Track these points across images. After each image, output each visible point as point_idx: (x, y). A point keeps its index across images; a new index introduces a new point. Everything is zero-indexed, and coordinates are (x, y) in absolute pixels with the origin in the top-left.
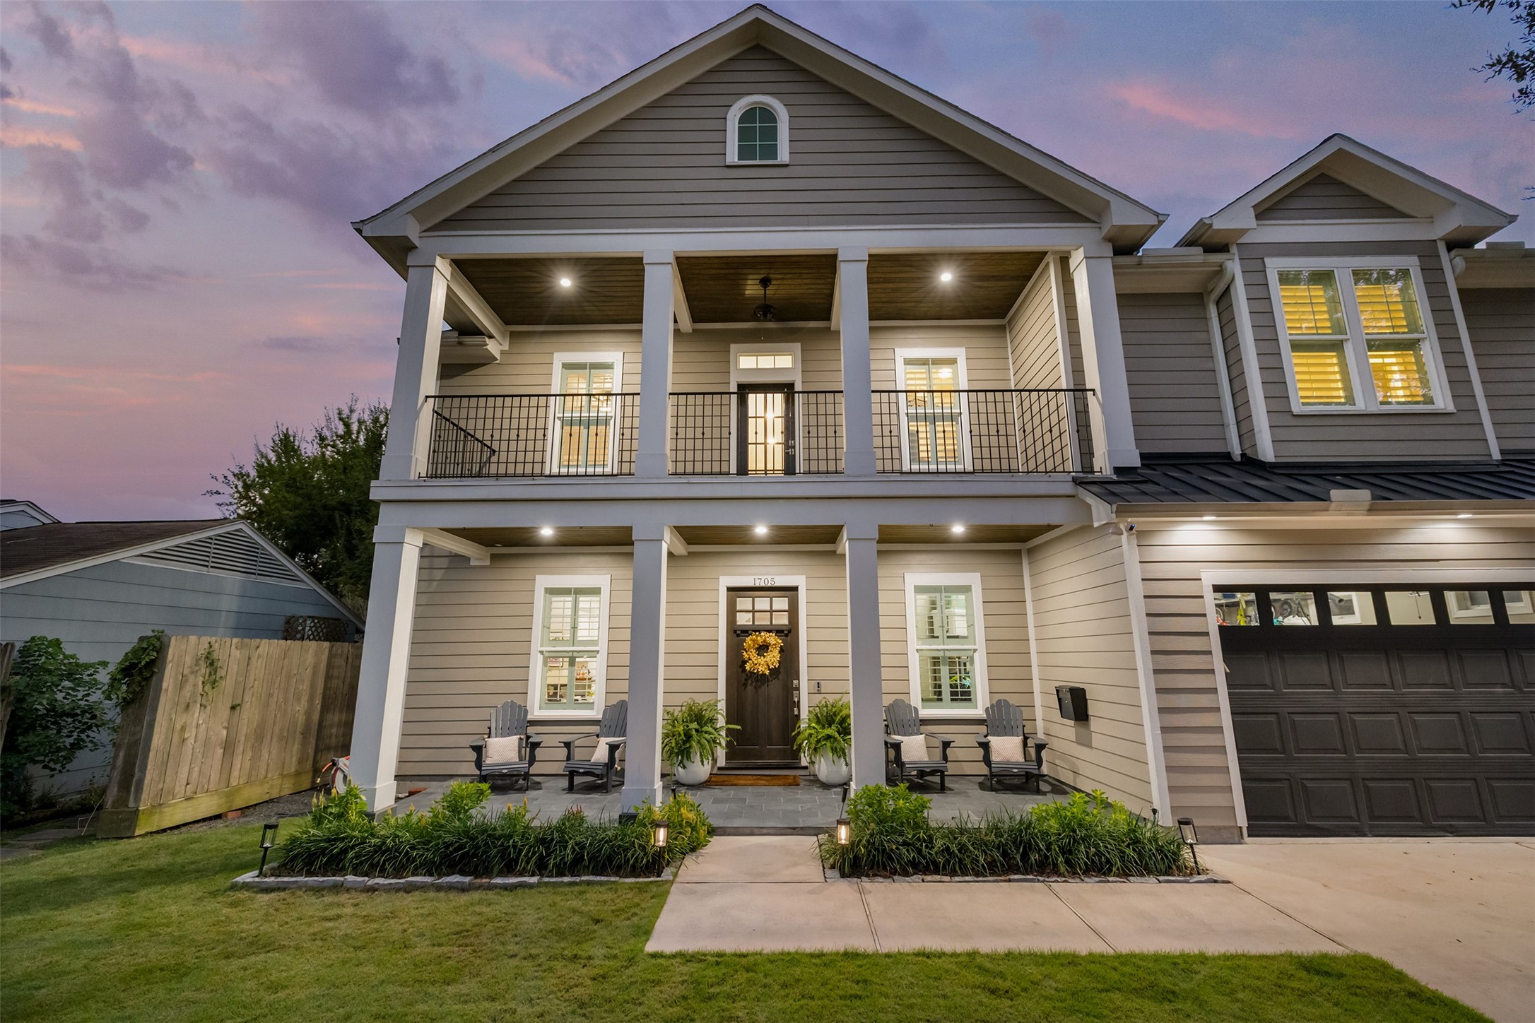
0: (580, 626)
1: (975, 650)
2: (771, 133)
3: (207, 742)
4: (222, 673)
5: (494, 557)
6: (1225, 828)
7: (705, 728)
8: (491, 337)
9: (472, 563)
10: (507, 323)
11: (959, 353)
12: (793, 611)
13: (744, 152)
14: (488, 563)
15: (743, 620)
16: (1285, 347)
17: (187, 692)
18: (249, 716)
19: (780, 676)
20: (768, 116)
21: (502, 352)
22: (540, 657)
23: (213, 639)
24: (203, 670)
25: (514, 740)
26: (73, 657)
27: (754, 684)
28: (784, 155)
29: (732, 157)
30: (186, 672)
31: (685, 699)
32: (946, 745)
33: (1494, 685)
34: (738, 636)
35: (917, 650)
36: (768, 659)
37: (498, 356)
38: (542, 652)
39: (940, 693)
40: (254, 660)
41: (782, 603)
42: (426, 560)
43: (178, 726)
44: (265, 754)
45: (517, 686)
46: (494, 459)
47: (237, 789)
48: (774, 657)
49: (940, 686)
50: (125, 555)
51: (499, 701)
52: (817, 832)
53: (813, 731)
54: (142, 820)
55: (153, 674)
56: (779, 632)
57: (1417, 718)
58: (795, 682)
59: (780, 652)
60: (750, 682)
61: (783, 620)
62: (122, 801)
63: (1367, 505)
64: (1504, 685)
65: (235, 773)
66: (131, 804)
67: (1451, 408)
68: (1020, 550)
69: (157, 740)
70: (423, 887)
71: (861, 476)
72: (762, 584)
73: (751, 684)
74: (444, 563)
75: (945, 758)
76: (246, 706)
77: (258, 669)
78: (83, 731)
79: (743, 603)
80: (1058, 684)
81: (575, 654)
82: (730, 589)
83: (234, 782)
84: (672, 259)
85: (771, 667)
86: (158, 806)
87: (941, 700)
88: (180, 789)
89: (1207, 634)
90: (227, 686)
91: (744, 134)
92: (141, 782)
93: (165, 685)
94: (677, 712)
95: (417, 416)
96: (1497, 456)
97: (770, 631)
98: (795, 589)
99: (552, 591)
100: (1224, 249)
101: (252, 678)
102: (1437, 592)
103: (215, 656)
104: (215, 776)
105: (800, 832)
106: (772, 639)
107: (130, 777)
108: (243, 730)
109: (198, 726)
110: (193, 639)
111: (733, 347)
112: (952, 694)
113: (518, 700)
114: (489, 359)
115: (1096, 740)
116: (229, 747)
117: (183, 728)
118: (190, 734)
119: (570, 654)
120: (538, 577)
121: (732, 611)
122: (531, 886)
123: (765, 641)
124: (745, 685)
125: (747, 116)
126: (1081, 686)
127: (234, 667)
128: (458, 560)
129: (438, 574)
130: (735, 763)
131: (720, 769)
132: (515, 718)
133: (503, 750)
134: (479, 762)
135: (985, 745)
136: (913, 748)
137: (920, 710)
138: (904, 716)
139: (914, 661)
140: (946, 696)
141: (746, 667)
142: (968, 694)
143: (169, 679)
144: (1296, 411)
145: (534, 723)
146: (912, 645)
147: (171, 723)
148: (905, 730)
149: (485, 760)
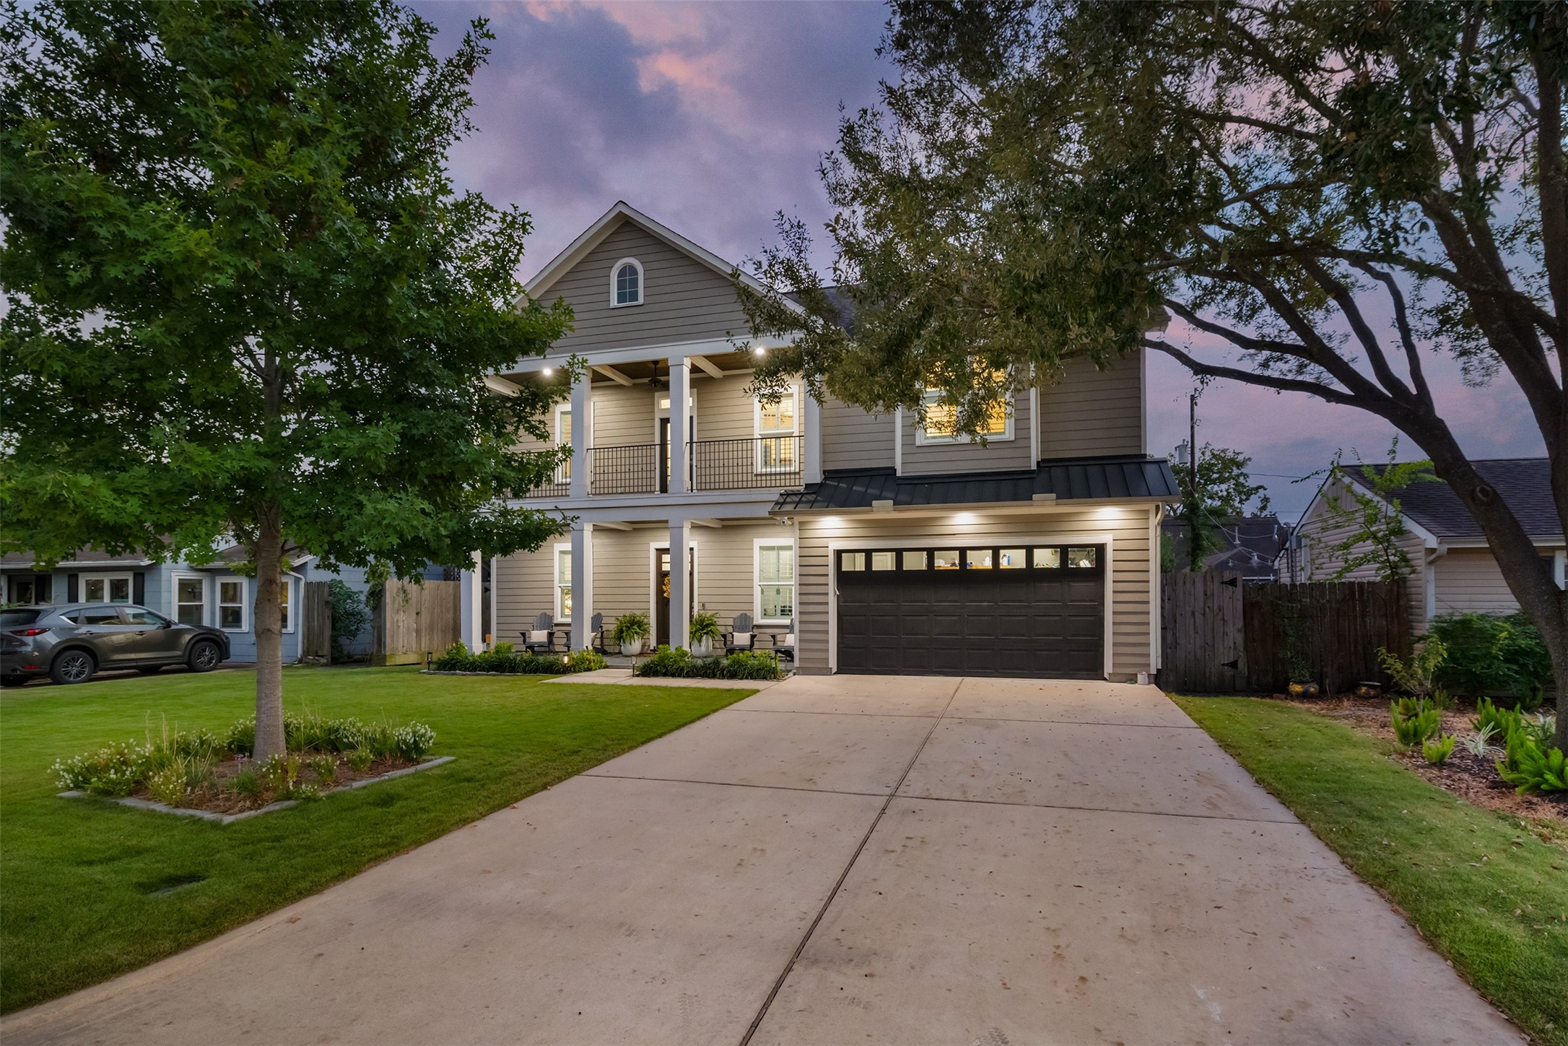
3: (408, 628)
4: (409, 596)
6: (826, 669)
11: (797, 389)
13: (620, 298)
15: (665, 567)
17: (396, 606)
18: (425, 618)
20: (633, 269)
22: (560, 589)
23: (405, 580)
24: (402, 595)
25: (545, 632)
26: (349, 590)
28: (642, 300)
29: (615, 303)
30: (394, 597)
31: (628, 613)
33: (983, 601)
34: (662, 577)
35: (760, 585)
39: (776, 611)
40: (424, 590)
43: (395, 620)
44: (435, 638)
45: (548, 606)
47: (424, 653)
49: (776, 606)
51: (538, 613)
54: (388, 659)
55: (383, 596)
57: (939, 618)
62: (379, 651)
63: (892, 508)
64: (989, 602)
65: (423, 645)
66: (383, 652)
67: (1012, 438)
69: (388, 625)
70: (482, 674)
71: (675, 494)
75: (752, 645)
76: (423, 613)
77: (426, 594)
78: (359, 623)
79: (666, 558)
82: (657, 550)
83: (422, 650)
86: (393, 655)
87: (776, 614)
88: (400, 649)
89: (829, 575)
90: (413, 602)
91: (621, 285)
92: (385, 643)
93: (387, 602)
94: (620, 618)
96: (1034, 467)
98: (692, 549)
99: (563, 553)
101: (424, 599)
103: (406, 590)
104: (414, 646)
107: (380, 641)
108: (423, 625)
109: (403, 621)
110: (396, 580)
111: (657, 394)
112: (781, 611)
113: (549, 613)
116: (418, 632)
117: (398, 621)
118: (401, 624)
120: (555, 544)
121: (659, 563)
125: (621, 274)
127: (415, 594)
132: (547, 621)
133: (539, 636)
134: (524, 641)
135: (773, 637)
136: (742, 639)
137: (759, 620)
138: (744, 623)
139: (757, 592)
140: (779, 612)
141: (665, 595)
142: (791, 611)
143: (388, 598)
144: (918, 443)
145: (557, 625)
146: (756, 582)
147: (392, 618)
148: (742, 630)
149: (527, 640)
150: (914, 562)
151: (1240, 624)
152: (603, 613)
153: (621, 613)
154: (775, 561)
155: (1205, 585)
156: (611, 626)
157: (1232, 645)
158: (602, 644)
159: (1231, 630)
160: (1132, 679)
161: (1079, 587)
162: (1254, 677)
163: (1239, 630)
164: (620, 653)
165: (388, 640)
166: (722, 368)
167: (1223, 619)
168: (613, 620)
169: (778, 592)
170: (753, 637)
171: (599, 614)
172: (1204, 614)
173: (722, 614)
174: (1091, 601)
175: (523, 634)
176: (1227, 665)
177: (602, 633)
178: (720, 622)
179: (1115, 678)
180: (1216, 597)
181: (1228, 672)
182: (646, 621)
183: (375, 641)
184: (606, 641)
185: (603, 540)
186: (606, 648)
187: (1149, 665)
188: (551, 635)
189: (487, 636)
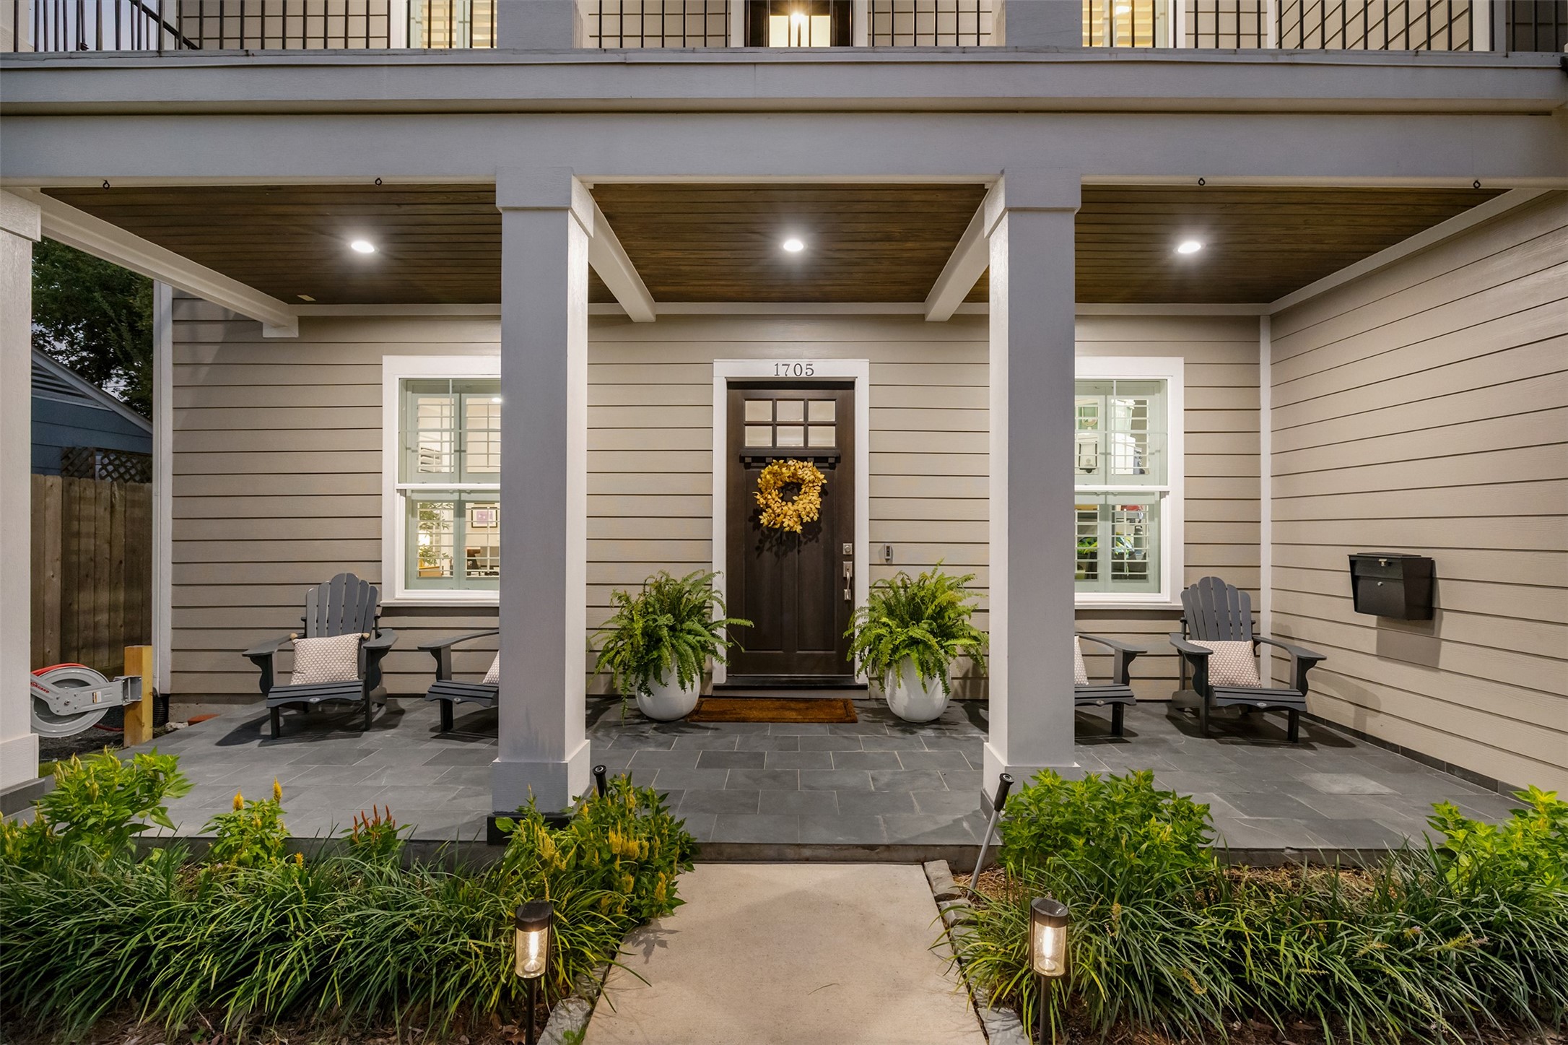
0: (470, 448)
1: (1163, 494)
5: (304, 322)
7: (688, 625)
9: (268, 333)
12: (844, 424)
14: (295, 333)
15: (757, 439)
19: (820, 536)
22: (400, 502)
25: (351, 640)
27: (774, 549)
32: (1129, 656)
34: (748, 466)
36: (800, 506)
38: (403, 492)
39: (1093, 567)
41: (824, 410)
42: (182, 327)
45: (363, 550)
48: (810, 502)
49: (1094, 555)
51: (327, 574)
52: (922, 856)
53: (883, 631)
56: (820, 459)
58: (847, 546)
59: (820, 495)
60: (767, 545)
61: (824, 439)
68: (1259, 316)
72: (791, 374)
73: (770, 549)
74: (217, 332)
75: (1126, 677)
79: (756, 410)
80: (1355, 551)
81: (464, 497)
82: (733, 385)
85: (806, 519)
87: (1095, 577)
94: (635, 595)
97: (803, 459)
98: (849, 385)
99: (412, 386)
105: (885, 855)
106: (808, 472)
112: (1117, 567)
113: (363, 573)
115: (1448, 655)
119: (456, 496)
120: (386, 360)
121: (736, 424)
123: (794, 475)
124: (759, 549)
126: (1424, 554)
128: (241, 327)
129: (208, 354)
130: (743, 678)
131: (716, 688)
132: (355, 602)
133: (326, 659)
134: (266, 683)
141: (763, 519)
145: (391, 611)
149: (278, 681)
175: (263, 661)
188: (371, 658)
189: (130, 651)
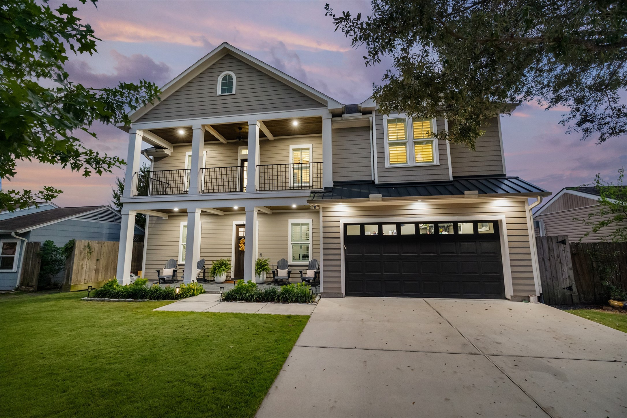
1: (310, 244)
2: (231, 84)
3: (90, 269)
4: (93, 250)
5: (169, 216)
6: (339, 293)
8: (166, 148)
9: (163, 218)
10: (172, 143)
11: (310, 146)
13: (223, 91)
14: (167, 218)
15: (241, 234)
16: (386, 145)
17: (82, 256)
18: (103, 262)
20: (230, 78)
21: (171, 153)
23: (89, 241)
24: (87, 250)
25: (172, 269)
26: (55, 246)
28: (234, 92)
29: (219, 93)
30: (82, 250)
31: (219, 259)
33: (430, 253)
34: (239, 239)
35: (291, 244)
37: (170, 154)
38: (183, 245)
40: (103, 247)
43: (81, 264)
44: (109, 273)
45: (175, 255)
46: (169, 186)
47: (101, 282)
49: (300, 255)
50: (72, 218)
51: (169, 259)
54: (72, 288)
55: (73, 250)
57: (405, 263)
60: (242, 253)
62: (67, 283)
63: (381, 199)
64: (434, 253)
65: (100, 278)
66: (69, 284)
67: (438, 164)
69: (75, 267)
70: (122, 301)
71: (249, 192)
74: (156, 218)
75: (289, 276)
76: (102, 260)
77: (105, 249)
78: (60, 266)
79: (241, 229)
82: (237, 225)
83: (99, 280)
84: (200, 127)
86: (76, 285)
88: (83, 281)
89: (340, 238)
90: (95, 254)
91: (223, 84)
92: (71, 278)
93: (76, 253)
94: (215, 262)
95: (132, 178)
96: (451, 179)
99: (185, 227)
100: (370, 113)
101: (103, 252)
102: (417, 224)
103: (90, 246)
104: (93, 278)
107: (68, 277)
108: (101, 266)
109: (86, 264)
110: (83, 241)
111: (240, 148)
112: (303, 257)
113: (175, 259)
114: (166, 156)
116: (97, 270)
117: (82, 265)
118: (84, 266)
120: (181, 222)
121: (238, 232)
122: (145, 301)
124: (239, 254)
125: (224, 79)
127: (97, 249)
128: (159, 218)
129: (154, 222)
130: (237, 277)
131: (231, 279)
132: (173, 264)
133: (168, 272)
134: (159, 275)
135: (301, 272)
136: (282, 273)
137: (291, 262)
138: (283, 264)
139: (290, 247)
140: (301, 258)
141: (240, 249)
142: (308, 257)
143: (77, 252)
144: (386, 166)
145: (179, 265)
146: (290, 242)
147: (78, 263)
148: (283, 268)
149: (161, 274)
150: (389, 230)
151: (571, 265)
152: (206, 259)
153: (215, 259)
154: (299, 231)
155: (548, 244)
156: (209, 266)
157: (567, 276)
158: (204, 276)
159: (566, 269)
160: (526, 299)
161: (486, 245)
162: (582, 296)
163: (570, 269)
164: (214, 281)
165: (74, 276)
166: (274, 135)
167: (561, 263)
168: (211, 263)
169: (301, 247)
170: (289, 272)
171: (203, 259)
172: (549, 260)
173: (271, 259)
174: (495, 253)
175: (158, 272)
176: (566, 288)
177: (204, 270)
178: (270, 263)
179: (514, 299)
180: (555, 250)
181: (568, 293)
182: (229, 263)
183: (65, 276)
184: (206, 274)
185: (207, 220)
186: (206, 278)
187: (535, 291)
188: (175, 271)
189: (139, 272)
